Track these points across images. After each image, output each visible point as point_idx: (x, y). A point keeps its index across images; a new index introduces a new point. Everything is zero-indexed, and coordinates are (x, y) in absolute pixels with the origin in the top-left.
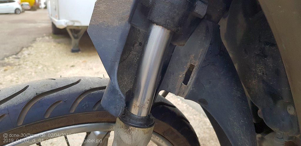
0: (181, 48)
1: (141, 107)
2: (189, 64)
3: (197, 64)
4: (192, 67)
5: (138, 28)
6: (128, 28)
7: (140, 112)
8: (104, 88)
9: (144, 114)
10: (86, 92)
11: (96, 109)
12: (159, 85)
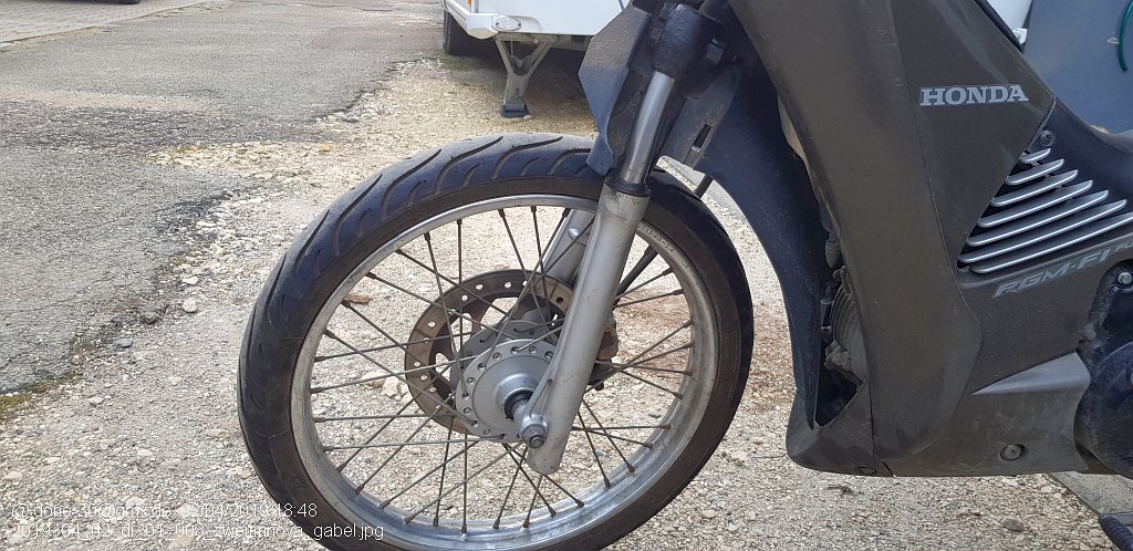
0: (693, 102)
1: (634, 172)
2: (703, 124)
3: (714, 124)
4: (706, 129)
5: (640, 73)
6: (626, 73)
7: (632, 178)
8: (589, 150)
9: (637, 181)
10: (569, 152)
11: (579, 175)
12: (659, 148)
